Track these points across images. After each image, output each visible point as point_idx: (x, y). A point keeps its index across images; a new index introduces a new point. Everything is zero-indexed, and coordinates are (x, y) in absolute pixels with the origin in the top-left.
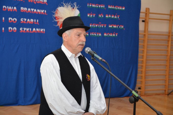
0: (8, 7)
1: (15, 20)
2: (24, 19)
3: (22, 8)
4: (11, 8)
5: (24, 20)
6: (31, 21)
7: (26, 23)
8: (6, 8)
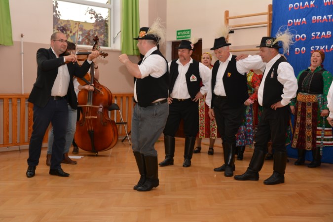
0: (295, 20)
1: (303, 36)
2: (317, 33)
3: (314, 18)
4: (299, 20)
5: (316, 35)
6: (327, 34)
7: (319, 38)
8: (292, 21)
